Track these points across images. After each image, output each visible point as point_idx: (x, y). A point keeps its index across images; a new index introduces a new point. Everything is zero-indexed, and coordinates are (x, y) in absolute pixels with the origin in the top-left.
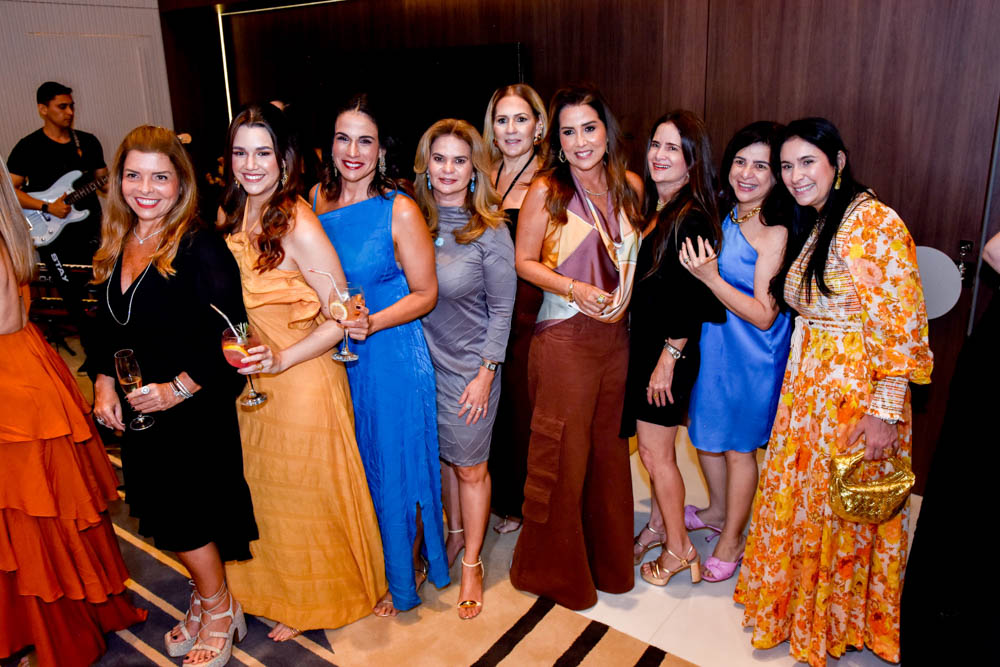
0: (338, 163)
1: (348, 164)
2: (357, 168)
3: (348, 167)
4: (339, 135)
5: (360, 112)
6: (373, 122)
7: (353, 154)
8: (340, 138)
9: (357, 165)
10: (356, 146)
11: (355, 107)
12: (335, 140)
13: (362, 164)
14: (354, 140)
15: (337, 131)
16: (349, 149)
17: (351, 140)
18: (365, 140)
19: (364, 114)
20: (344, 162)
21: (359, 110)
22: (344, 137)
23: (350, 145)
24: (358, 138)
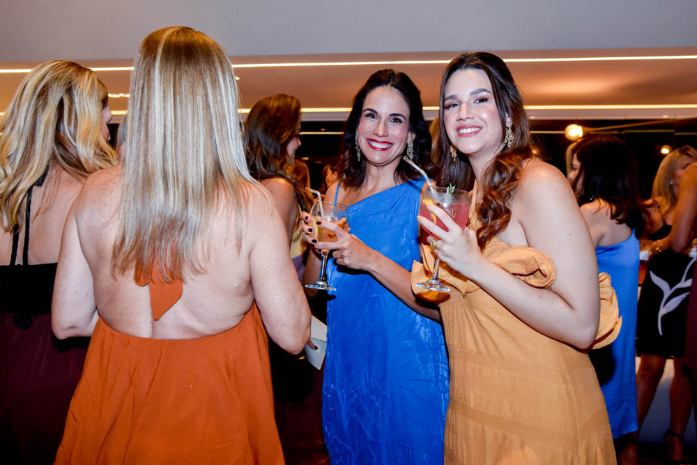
0: (362, 143)
1: (374, 144)
2: (383, 149)
3: (374, 148)
4: (368, 112)
5: (393, 88)
6: (405, 100)
7: (381, 133)
8: (368, 115)
9: (384, 146)
10: (385, 125)
11: (387, 83)
12: (362, 117)
13: (392, 144)
14: (383, 118)
15: (364, 108)
16: (377, 128)
17: (380, 117)
18: (396, 118)
19: (396, 90)
20: (369, 140)
21: (392, 85)
22: (373, 114)
23: (379, 123)
24: (388, 115)
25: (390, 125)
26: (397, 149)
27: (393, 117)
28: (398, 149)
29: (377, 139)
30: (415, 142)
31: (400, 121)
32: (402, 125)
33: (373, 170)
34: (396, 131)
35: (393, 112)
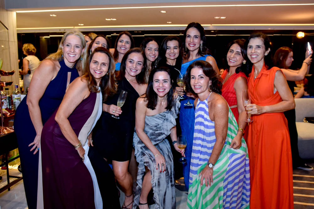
25: (194, 39)
26: (197, 46)
27: (195, 36)
29: (191, 43)
30: (203, 44)
31: (197, 37)
32: (198, 38)
33: (191, 53)
34: (197, 41)
35: (195, 35)
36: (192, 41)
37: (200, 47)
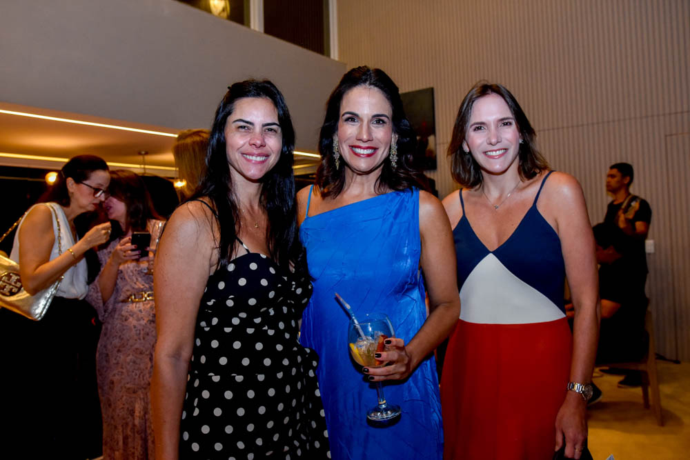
0: (343, 150)
1: (358, 151)
2: (369, 155)
3: (358, 155)
4: (346, 116)
5: (372, 87)
8: (347, 120)
9: (369, 151)
10: (369, 128)
11: (365, 82)
12: (341, 122)
13: (375, 149)
14: (365, 121)
15: (342, 112)
16: (360, 133)
17: (361, 120)
18: (378, 119)
19: (376, 89)
20: (352, 147)
21: (370, 84)
22: (353, 118)
23: (361, 127)
24: (370, 117)
25: (373, 127)
26: (381, 154)
27: (375, 119)
28: (383, 153)
29: (361, 145)
30: (398, 143)
31: (384, 122)
32: (386, 126)
34: (381, 133)
35: (375, 113)
36: (365, 137)
37: (389, 155)
